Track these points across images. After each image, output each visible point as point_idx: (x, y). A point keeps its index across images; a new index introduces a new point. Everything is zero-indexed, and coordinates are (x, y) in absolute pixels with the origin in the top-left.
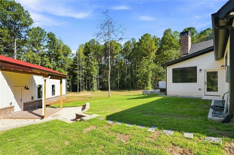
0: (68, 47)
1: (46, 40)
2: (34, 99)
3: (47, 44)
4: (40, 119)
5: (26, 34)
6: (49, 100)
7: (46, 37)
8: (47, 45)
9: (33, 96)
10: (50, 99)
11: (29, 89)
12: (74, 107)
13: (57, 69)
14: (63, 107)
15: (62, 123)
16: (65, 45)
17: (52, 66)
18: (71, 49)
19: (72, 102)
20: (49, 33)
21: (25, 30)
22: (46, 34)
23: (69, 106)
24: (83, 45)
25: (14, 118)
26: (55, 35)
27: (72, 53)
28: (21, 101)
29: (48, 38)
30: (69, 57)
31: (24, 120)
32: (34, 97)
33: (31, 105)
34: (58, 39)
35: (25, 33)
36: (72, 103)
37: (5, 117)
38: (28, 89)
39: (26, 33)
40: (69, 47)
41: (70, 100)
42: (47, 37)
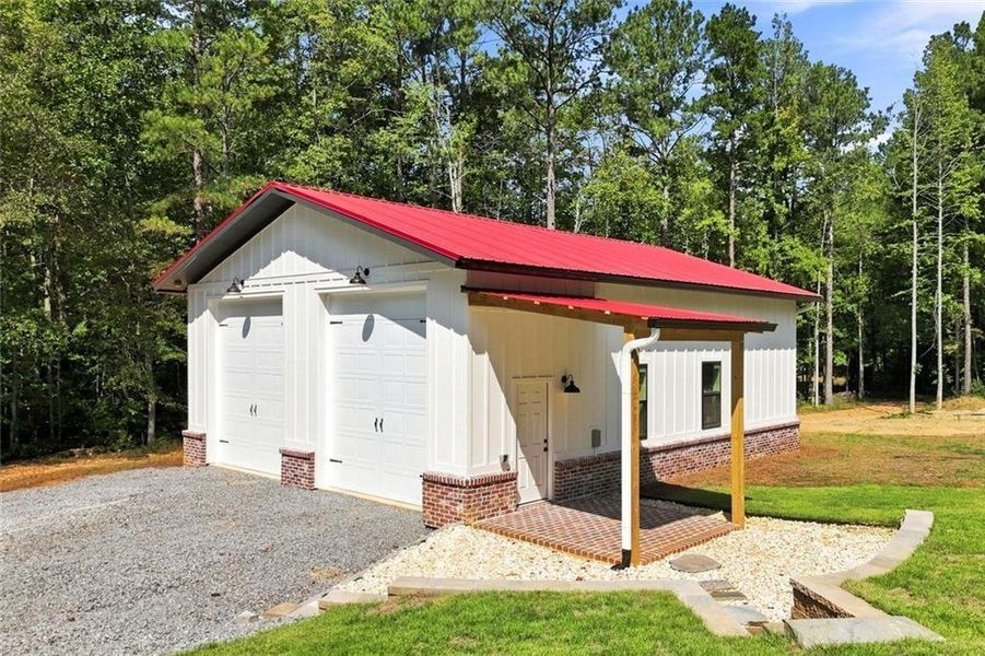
0: (843, 77)
1: (699, 66)
2: (603, 443)
3: (704, 93)
4: (608, 566)
5: (599, 64)
6: (684, 453)
7: (700, 50)
8: (705, 96)
9: (600, 428)
10: (692, 449)
11: (577, 390)
12: (829, 522)
13: (764, 245)
14: (748, 515)
15: (681, 620)
16: (820, 64)
17: (731, 226)
18: (861, 87)
19: (826, 481)
20: (718, 14)
21: (596, 43)
22: (703, 25)
23: (796, 511)
24: (962, 29)
25: (512, 536)
26: (751, 15)
27: (867, 112)
28: (546, 449)
29: (712, 51)
30: (847, 149)
31: (547, 552)
32: (602, 435)
33: (590, 476)
34: (773, 38)
35: (594, 56)
36: (822, 490)
37: (483, 521)
38: (572, 389)
39: (597, 58)
40: (849, 74)
41: (821, 468)
42: (707, 42)
